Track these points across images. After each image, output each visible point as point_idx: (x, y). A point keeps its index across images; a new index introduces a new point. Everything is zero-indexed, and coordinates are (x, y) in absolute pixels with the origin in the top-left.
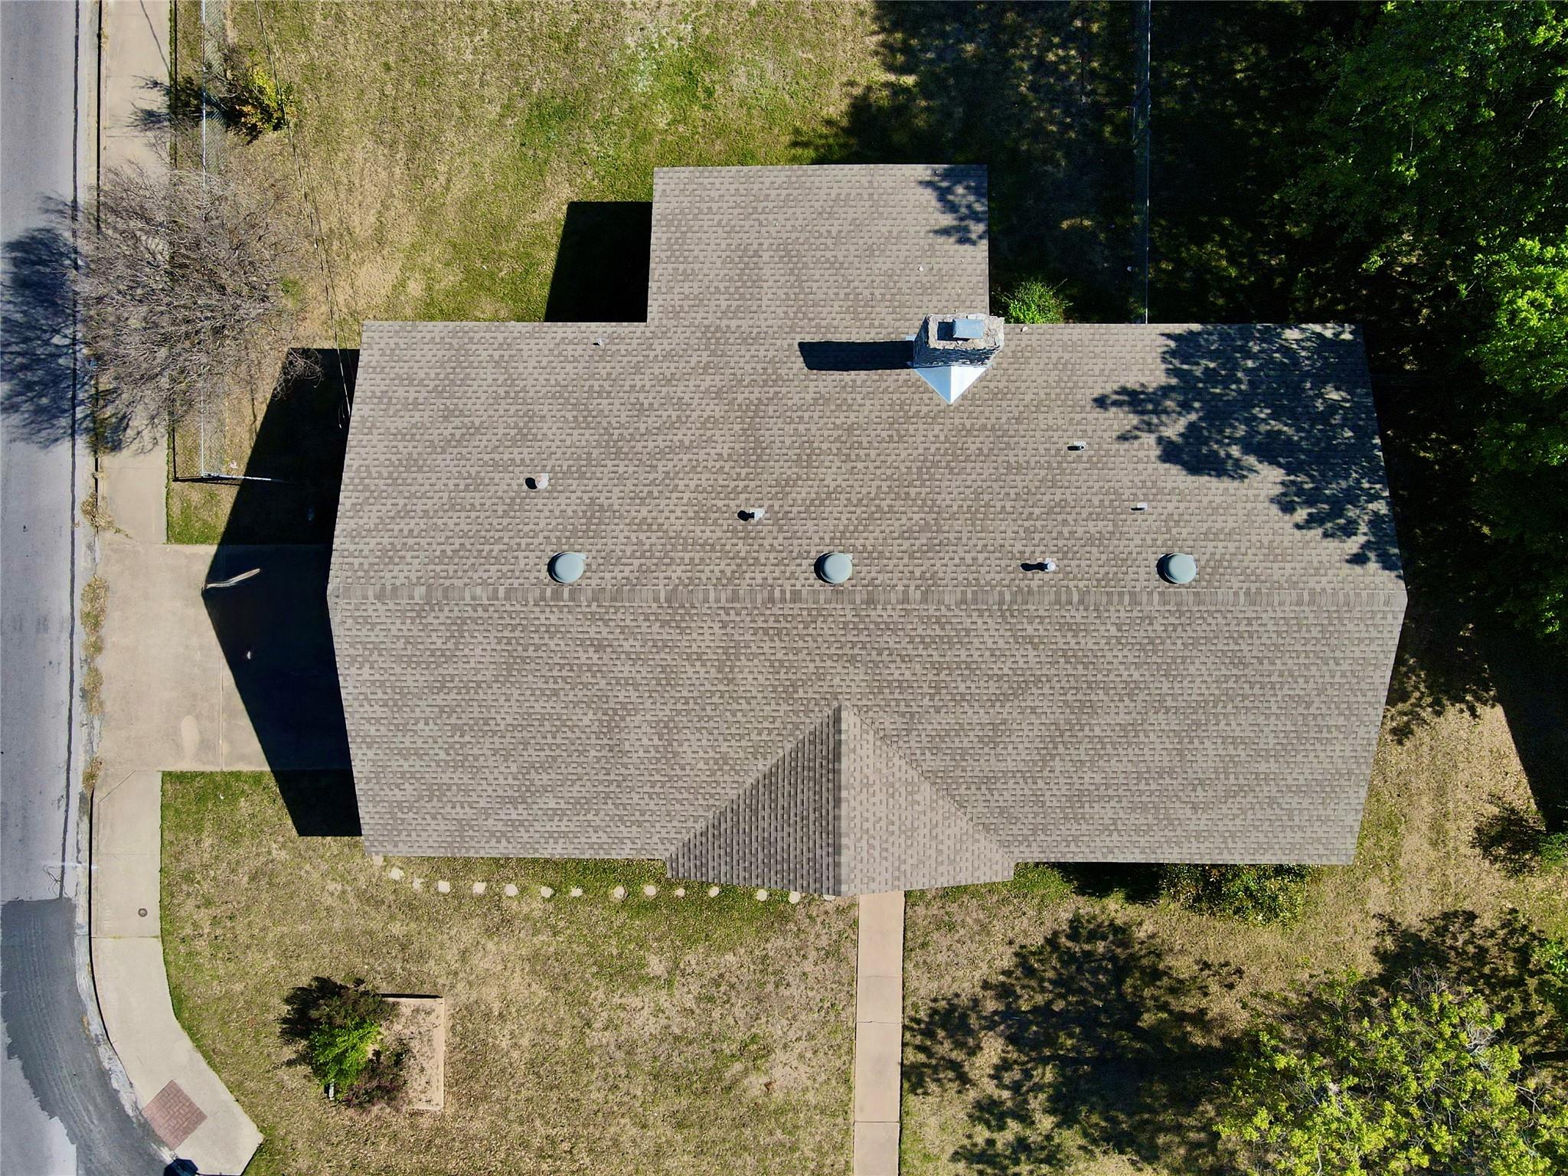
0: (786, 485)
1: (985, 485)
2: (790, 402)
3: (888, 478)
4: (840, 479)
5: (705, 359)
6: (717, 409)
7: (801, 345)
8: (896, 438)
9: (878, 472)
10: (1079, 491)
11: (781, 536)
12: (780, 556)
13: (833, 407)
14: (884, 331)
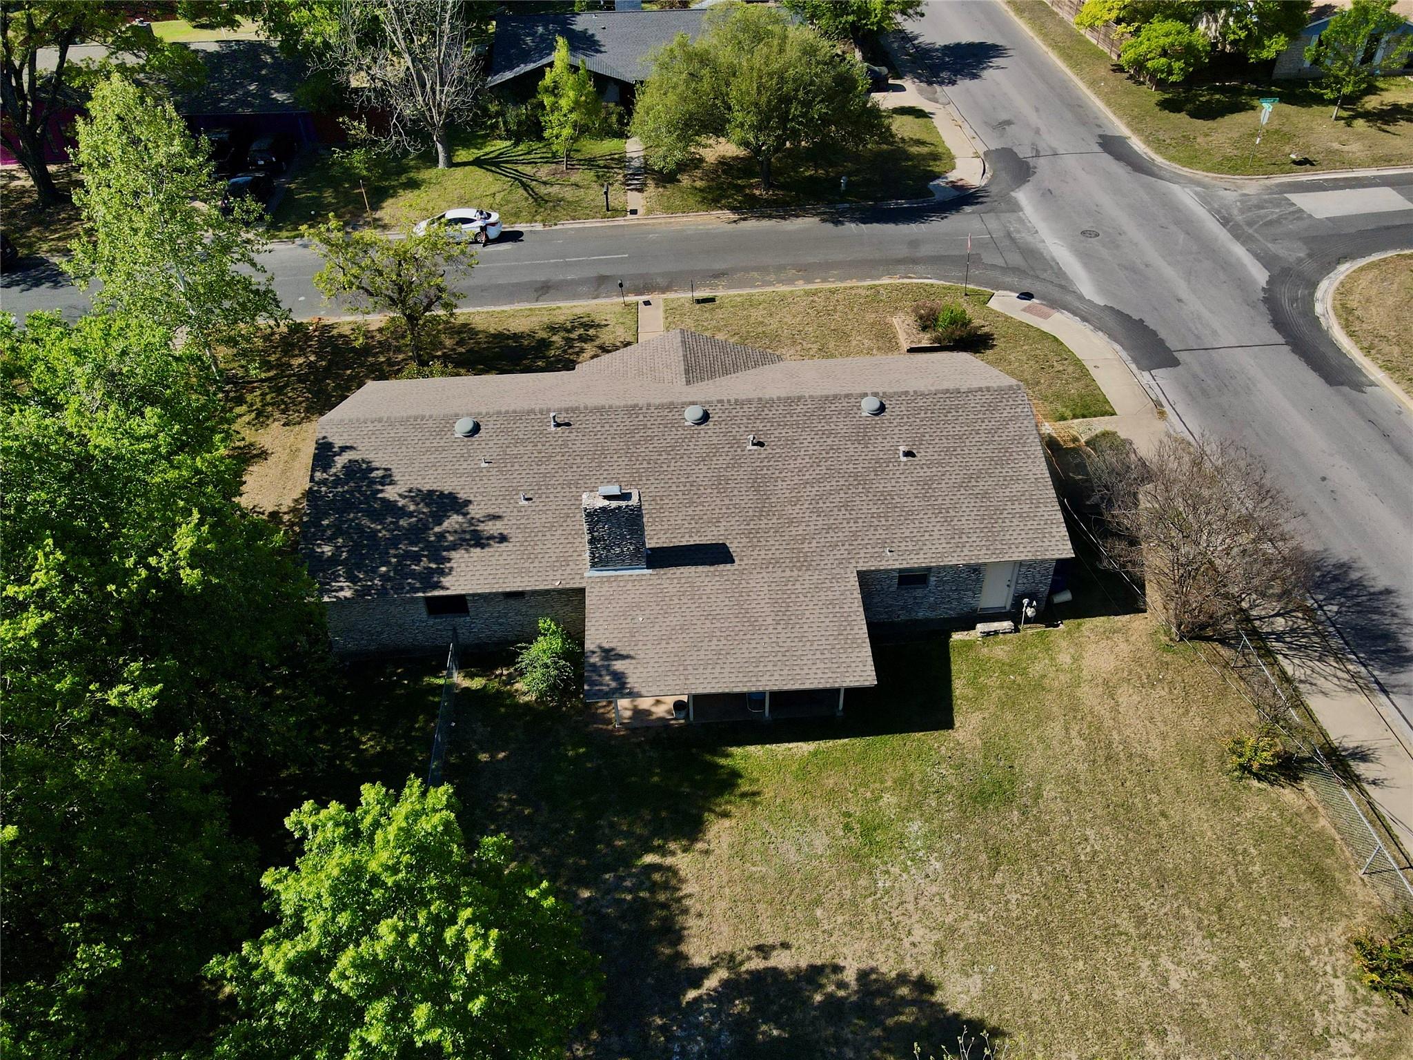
0: (735, 464)
1: (594, 472)
2: (737, 518)
3: (661, 473)
4: (697, 471)
5: (806, 545)
6: (791, 512)
7: (733, 561)
8: (658, 498)
9: (670, 476)
10: (528, 471)
11: (734, 433)
12: (733, 422)
13: (705, 517)
14: (669, 575)
